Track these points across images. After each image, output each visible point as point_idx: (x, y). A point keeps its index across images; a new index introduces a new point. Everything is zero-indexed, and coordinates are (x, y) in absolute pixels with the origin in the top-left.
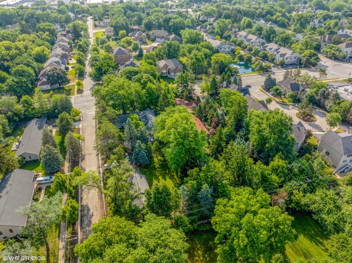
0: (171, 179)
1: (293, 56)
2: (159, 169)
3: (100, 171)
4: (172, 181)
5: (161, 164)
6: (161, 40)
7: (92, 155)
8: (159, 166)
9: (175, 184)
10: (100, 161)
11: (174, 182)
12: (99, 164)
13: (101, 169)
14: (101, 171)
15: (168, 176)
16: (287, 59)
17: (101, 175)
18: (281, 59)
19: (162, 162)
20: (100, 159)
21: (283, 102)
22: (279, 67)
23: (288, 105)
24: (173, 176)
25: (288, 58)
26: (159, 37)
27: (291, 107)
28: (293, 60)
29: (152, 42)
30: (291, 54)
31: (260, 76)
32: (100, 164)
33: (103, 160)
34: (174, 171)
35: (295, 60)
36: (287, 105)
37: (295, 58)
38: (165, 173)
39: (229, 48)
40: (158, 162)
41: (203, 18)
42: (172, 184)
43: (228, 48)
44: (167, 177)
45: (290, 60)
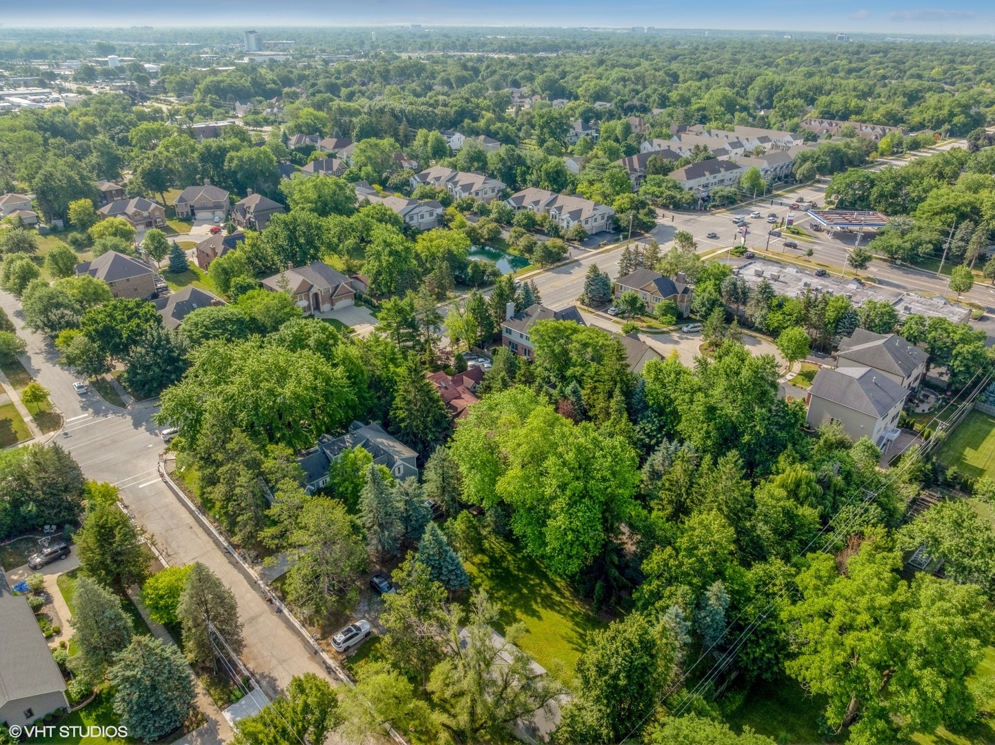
0: (552, 608)
1: (598, 212)
2: (498, 591)
3: (324, 662)
4: (559, 612)
5: (492, 575)
6: (213, 213)
7: (261, 619)
8: (492, 584)
9: (572, 617)
10: (304, 631)
11: (564, 615)
12: (306, 642)
13: (325, 655)
14: (330, 662)
15: (536, 603)
16: (587, 222)
17: (342, 676)
18: (574, 224)
19: (491, 567)
20: (297, 624)
21: (649, 327)
22: (576, 244)
23: (667, 332)
24: (548, 596)
25: (590, 220)
26: (204, 208)
27: (675, 336)
28: (601, 222)
29: (185, 225)
30: (594, 209)
31: (550, 274)
32: (312, 641)
33: (312, 624)
34: (541, 583)
35: (604, 221)
36: (663, 333)
37: (603, 218)
38: (522, 596)
39: (431, 215)
40: (480, 571)
41: (299, 141)
42: (564, 621)
43: (428, 214)
44: (535, 606)
45: (594, 224)
